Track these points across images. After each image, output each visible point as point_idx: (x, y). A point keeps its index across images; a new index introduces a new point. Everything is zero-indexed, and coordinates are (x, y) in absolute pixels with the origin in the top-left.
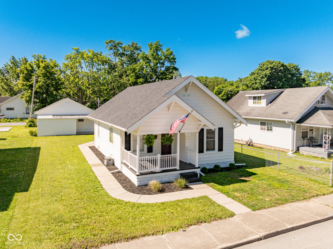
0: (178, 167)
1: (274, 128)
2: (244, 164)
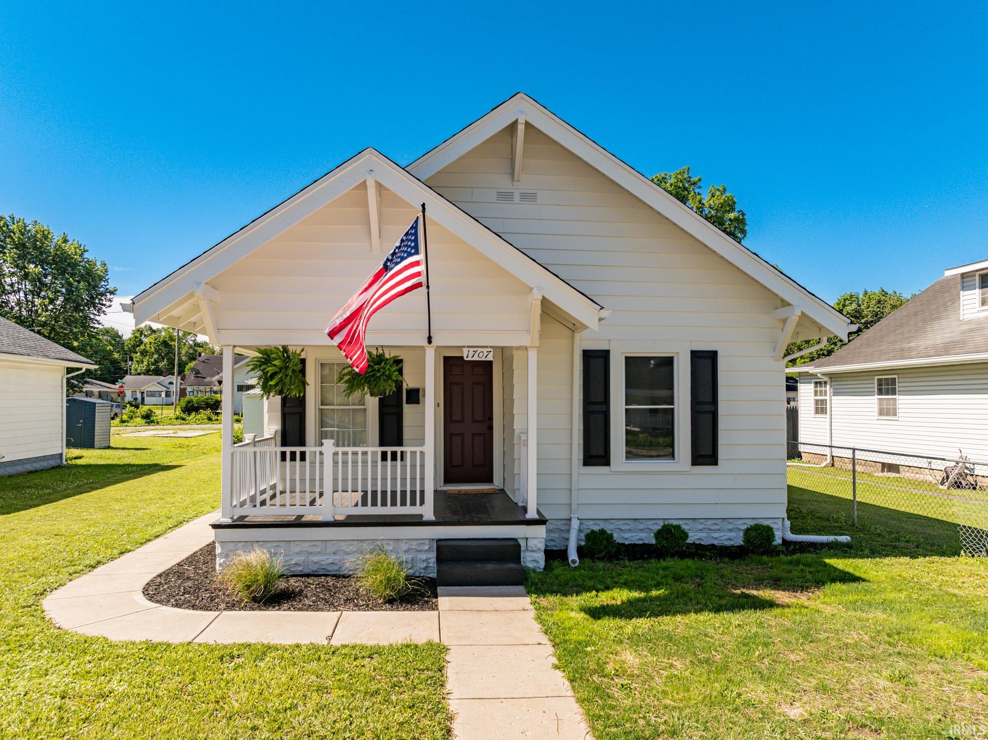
0: (427, 511)
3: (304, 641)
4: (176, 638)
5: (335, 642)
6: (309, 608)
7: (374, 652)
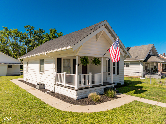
0: (102, 83)
1: (130, 66)
2: (129, 83)
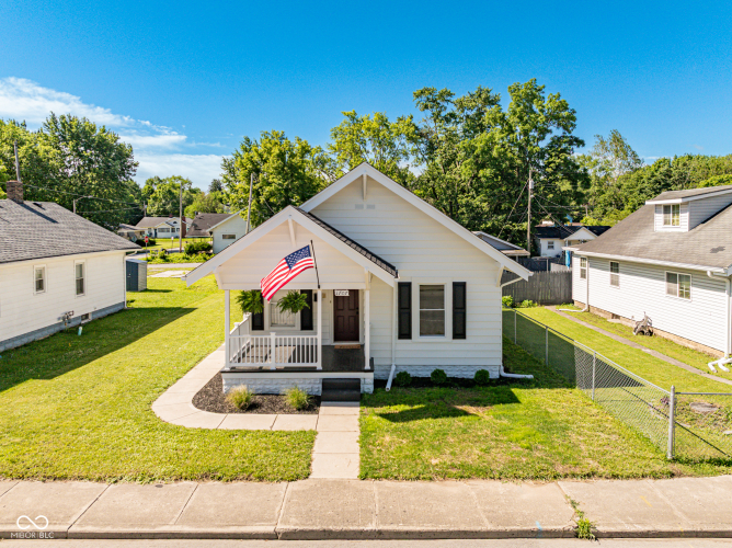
0: (319, 365)
1: (694, 291)
2: (530, 376)
3: (261, 429)
4: (212, 427)
5: (274, 429)
6: (264, 412)
7: (288, 434)
